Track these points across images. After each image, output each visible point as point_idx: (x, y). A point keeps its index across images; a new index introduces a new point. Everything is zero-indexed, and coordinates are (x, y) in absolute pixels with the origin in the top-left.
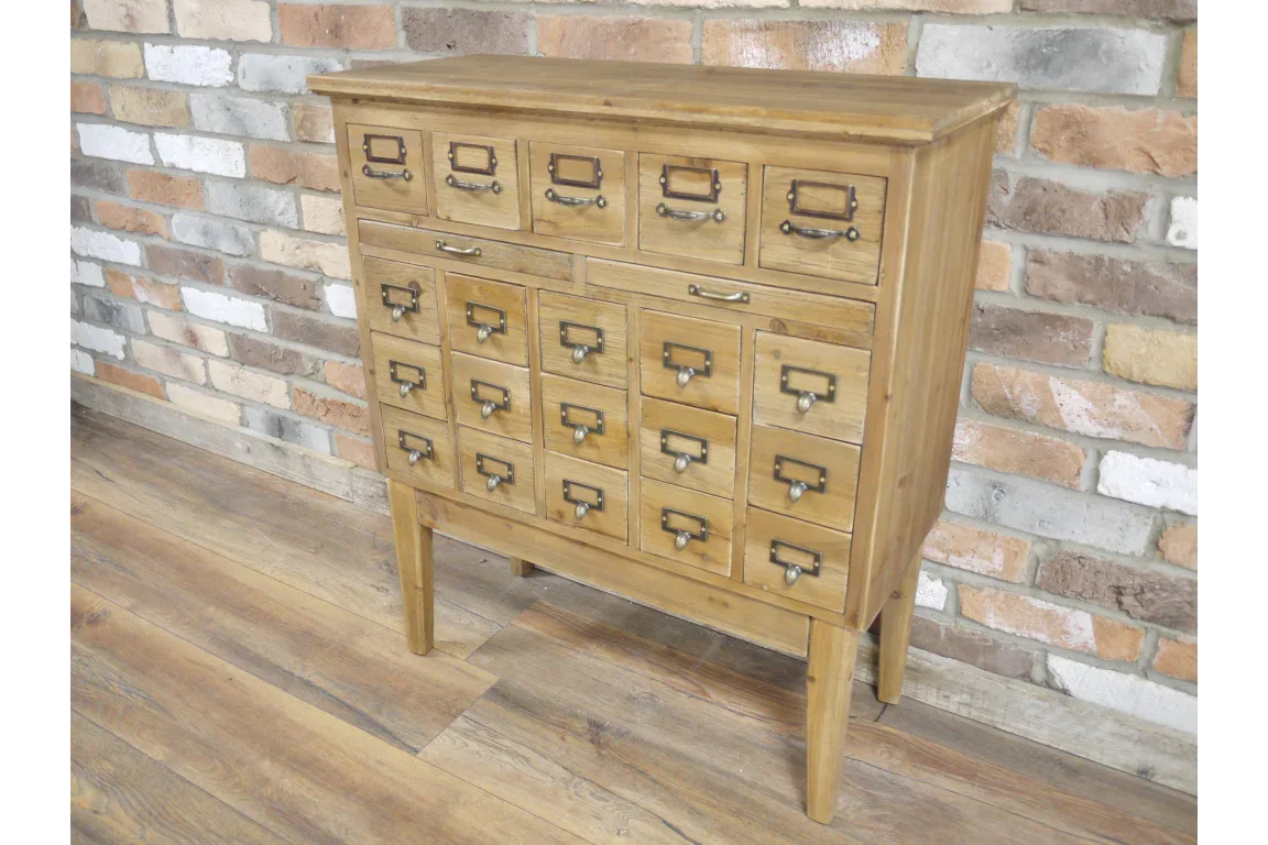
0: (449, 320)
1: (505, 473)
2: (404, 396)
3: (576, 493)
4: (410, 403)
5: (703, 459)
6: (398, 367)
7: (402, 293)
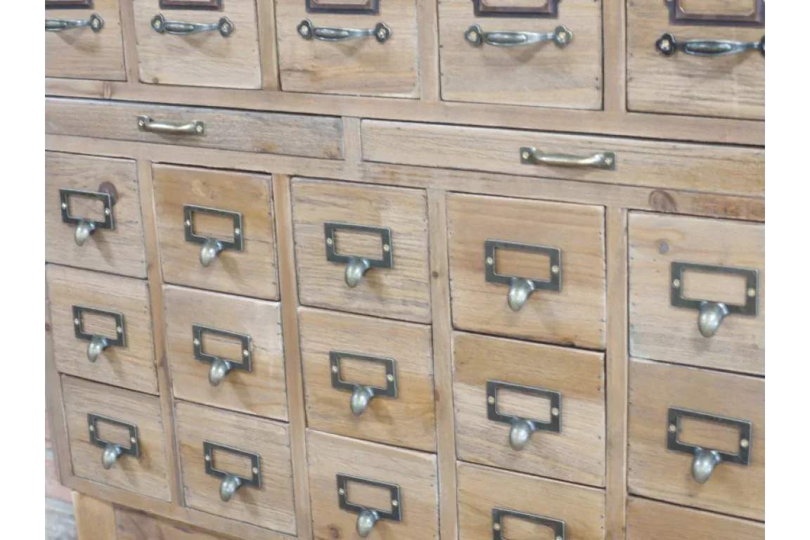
0: (160, 237)
1: (247, 471)
2: (94, 359)
3: (358, 495)
4: (105, 371)
5: (554, 425)
6: (86, 316)
7: (90, 202)
